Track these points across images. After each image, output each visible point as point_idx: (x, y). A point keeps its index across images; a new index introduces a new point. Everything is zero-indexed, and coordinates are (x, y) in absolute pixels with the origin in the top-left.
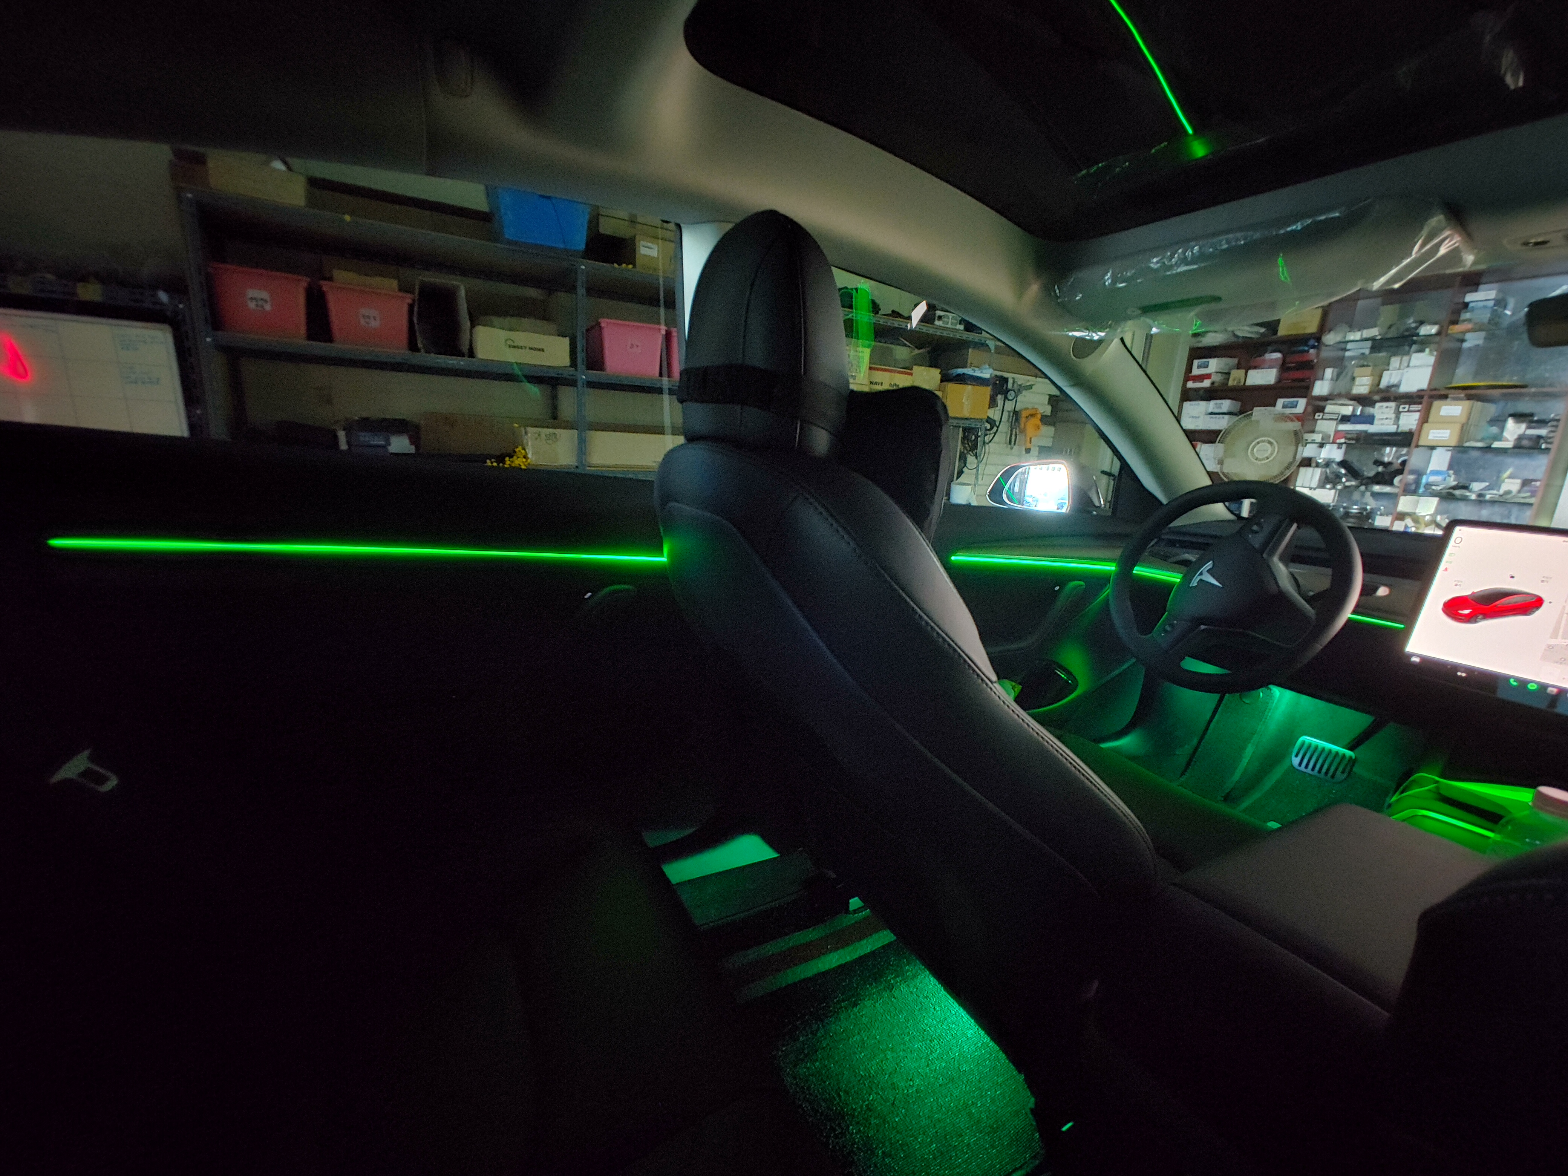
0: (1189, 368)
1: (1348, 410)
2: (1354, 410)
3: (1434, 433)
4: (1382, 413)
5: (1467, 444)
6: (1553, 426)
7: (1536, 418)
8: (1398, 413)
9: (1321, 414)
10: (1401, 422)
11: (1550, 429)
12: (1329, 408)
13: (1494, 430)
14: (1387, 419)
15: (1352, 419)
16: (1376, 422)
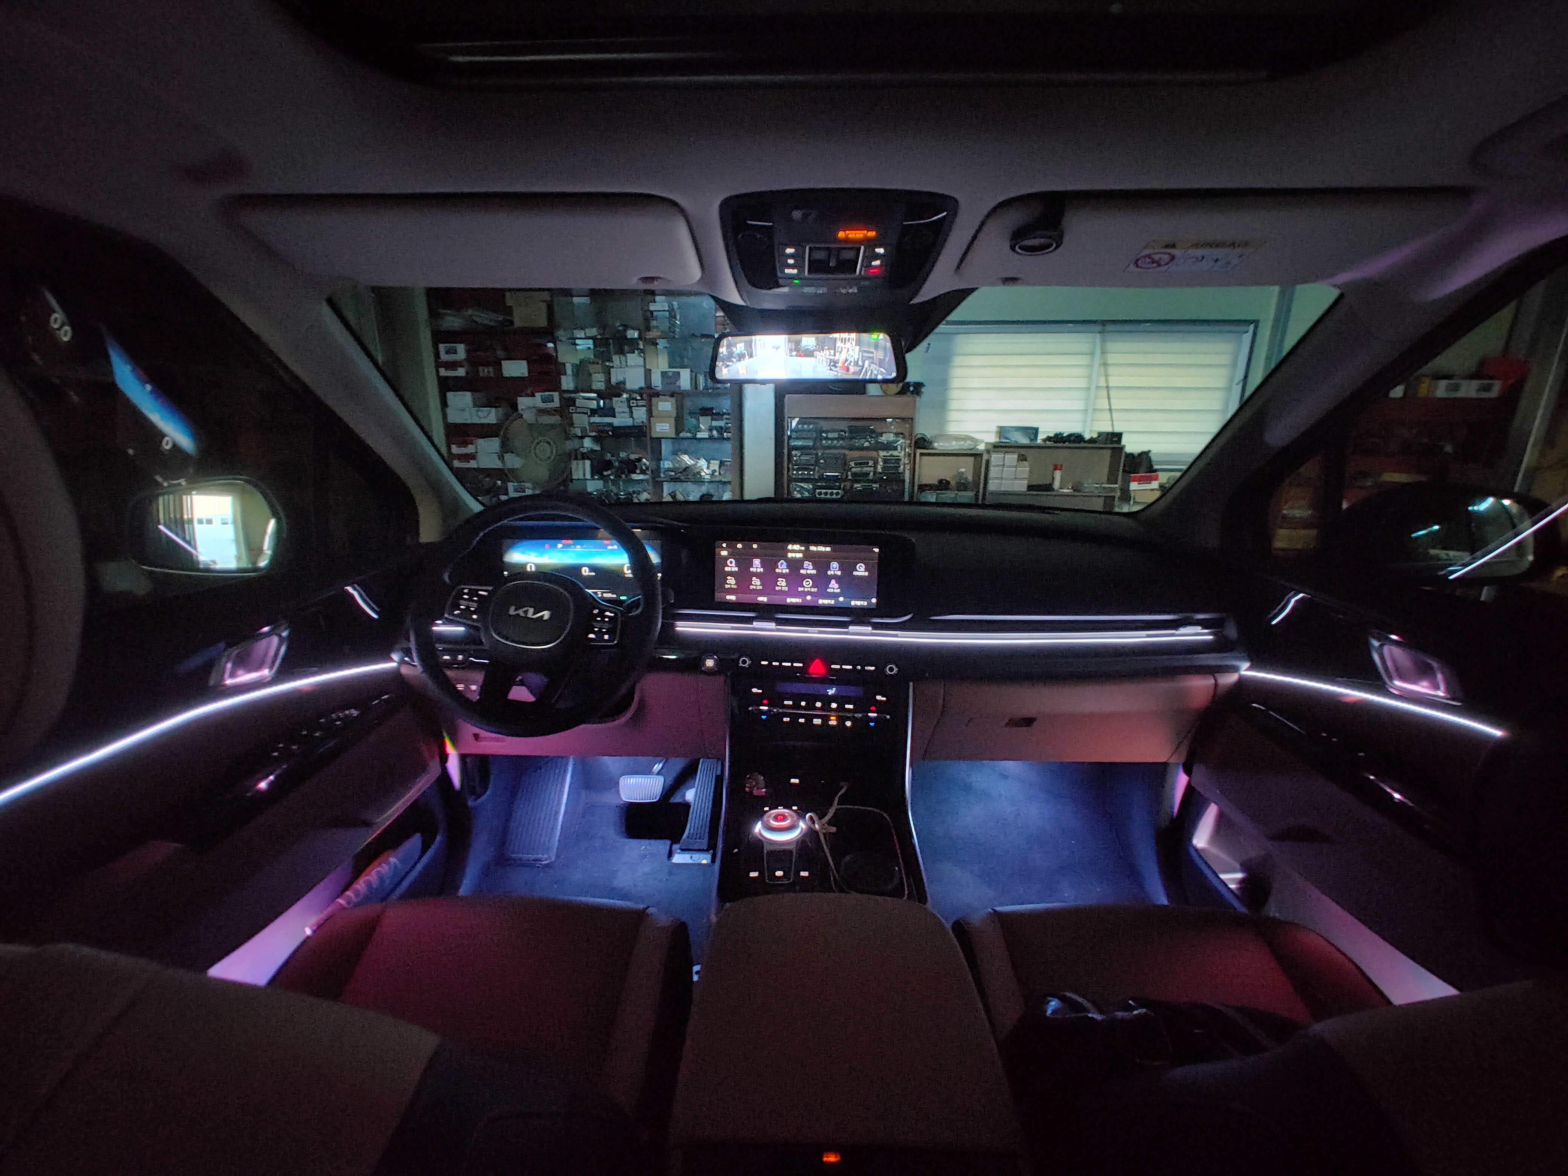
0: (437, 355)
1: (593, 405)
2: (598, 404)
3: (660, 426)
4: (620, 407)
5: (682, 435)
6: (727, 419)
7: (714, 411)
8: (630, 407)
9: (574, 408)
10: (634, 416)
11: (727, 421)
12: (579, 403)
13: (693, 421)
14: (624, 412)
15: (599, 412)
16: (617, 415)
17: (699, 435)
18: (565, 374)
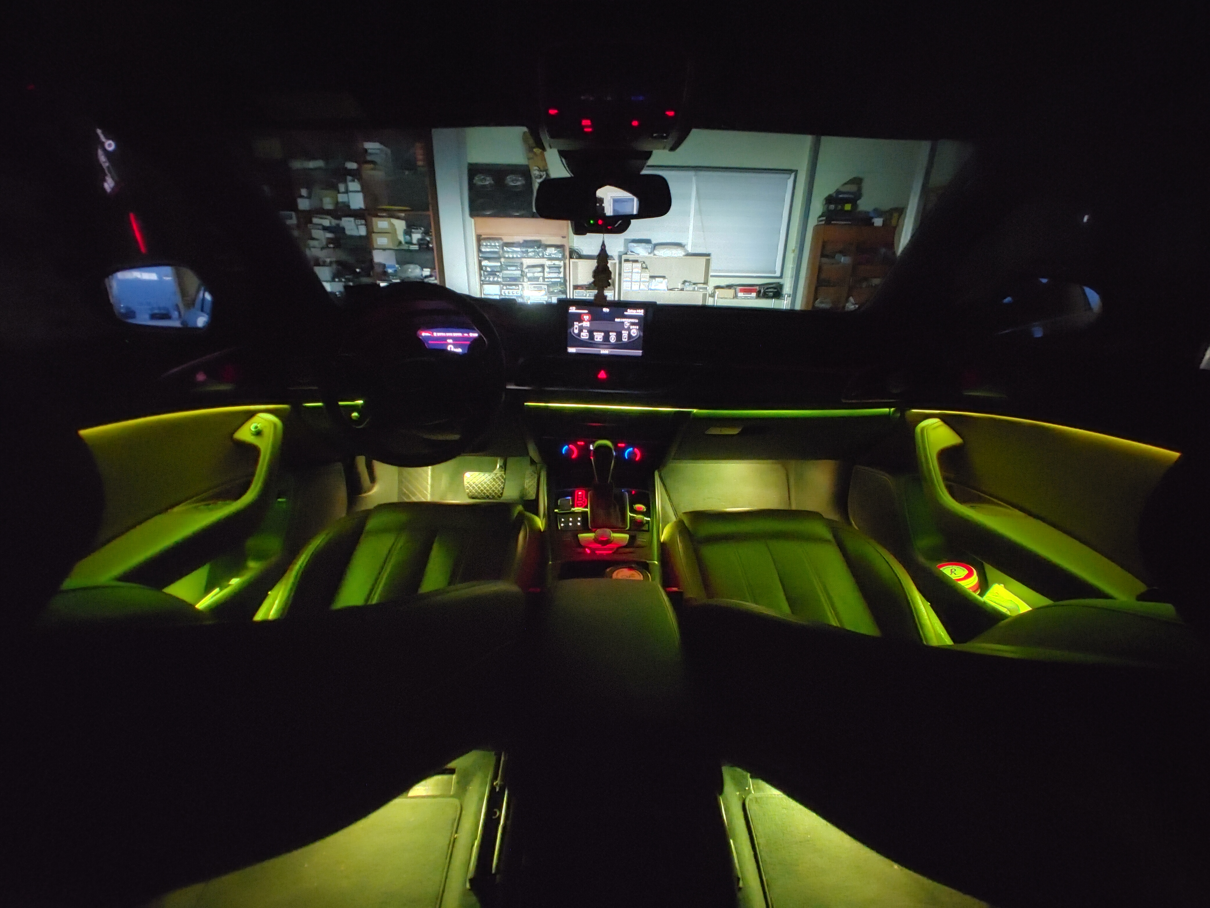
1: (326, 222)
3: (378, 239)
4: (348, 224)
8: (357, 226)
12: (315, 220)
13: (408, 237)
17: (413, 247)
18: (302, 197)
